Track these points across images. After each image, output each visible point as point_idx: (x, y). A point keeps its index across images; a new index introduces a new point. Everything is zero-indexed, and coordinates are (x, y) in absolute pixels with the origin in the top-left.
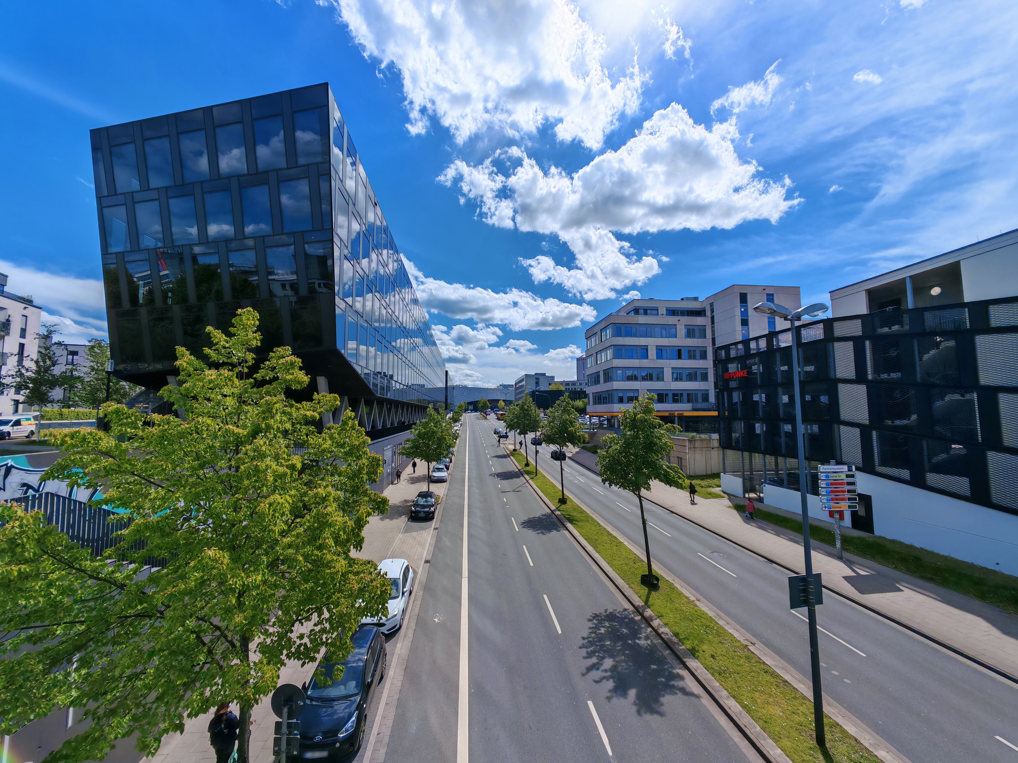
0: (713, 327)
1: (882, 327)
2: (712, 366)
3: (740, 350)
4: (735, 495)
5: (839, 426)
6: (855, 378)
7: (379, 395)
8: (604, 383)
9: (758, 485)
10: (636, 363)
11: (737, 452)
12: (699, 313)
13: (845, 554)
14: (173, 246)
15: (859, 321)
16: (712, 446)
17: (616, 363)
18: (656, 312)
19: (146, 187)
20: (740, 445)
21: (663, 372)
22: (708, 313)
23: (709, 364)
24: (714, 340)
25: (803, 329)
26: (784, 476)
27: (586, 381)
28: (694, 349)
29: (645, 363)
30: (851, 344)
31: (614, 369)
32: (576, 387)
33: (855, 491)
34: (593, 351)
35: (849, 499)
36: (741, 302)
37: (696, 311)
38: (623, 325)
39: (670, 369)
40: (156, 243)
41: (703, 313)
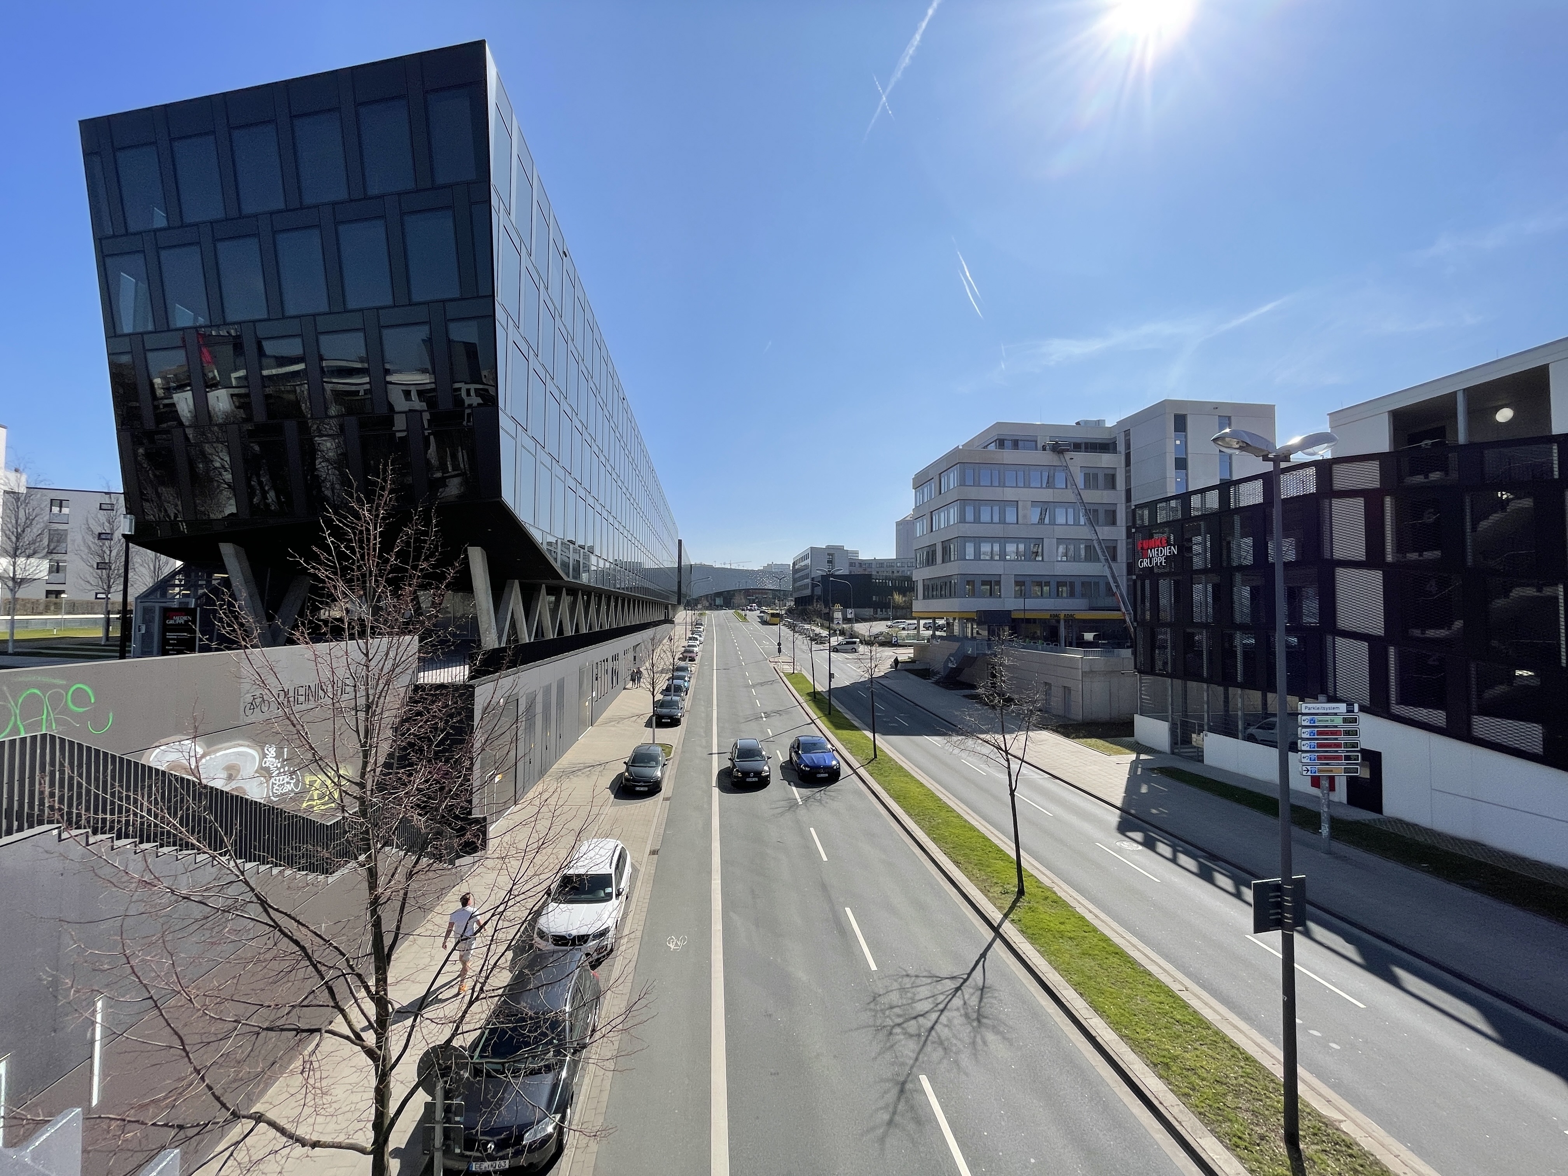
0: (1128, 471)
1: (1414, 474)
2: (1124, 536)
3: (1174, 510)
4: (1158, 749)
5: (1334, 638)
6: (1364, 558)
7: (571, 579)
8: (943, 562)
9: (1194, 733)
10: (998, 530)
11: (1162, 679)
12: (1106, 446)
13: (1335, 847)
14: (226, 324)
15: (1376, 464)
16: (1121, 669)
17: (964, 530)
18: (1032, 444)
19: (177, 222)
20: (1169, 668)
21: (1041, 546)
22: (1121, 447)
23: (1119, 533)
24: (1128, 493)
25: (1282, 477)
26: (1239, 720)
27: (913, 560)
28: (1095, 507)
29: (1013, 531)
30: (1360, 501)
31: (961, 540)
32: (895, 569)
33: (1356, 745)
34: (926, 510)
35: (1346, 758)
36: (1176, 430)
37: (1100, 444)
38: (977, 466)
39: (1055, 541)
40: (196, 320)
41: (1111, 447)
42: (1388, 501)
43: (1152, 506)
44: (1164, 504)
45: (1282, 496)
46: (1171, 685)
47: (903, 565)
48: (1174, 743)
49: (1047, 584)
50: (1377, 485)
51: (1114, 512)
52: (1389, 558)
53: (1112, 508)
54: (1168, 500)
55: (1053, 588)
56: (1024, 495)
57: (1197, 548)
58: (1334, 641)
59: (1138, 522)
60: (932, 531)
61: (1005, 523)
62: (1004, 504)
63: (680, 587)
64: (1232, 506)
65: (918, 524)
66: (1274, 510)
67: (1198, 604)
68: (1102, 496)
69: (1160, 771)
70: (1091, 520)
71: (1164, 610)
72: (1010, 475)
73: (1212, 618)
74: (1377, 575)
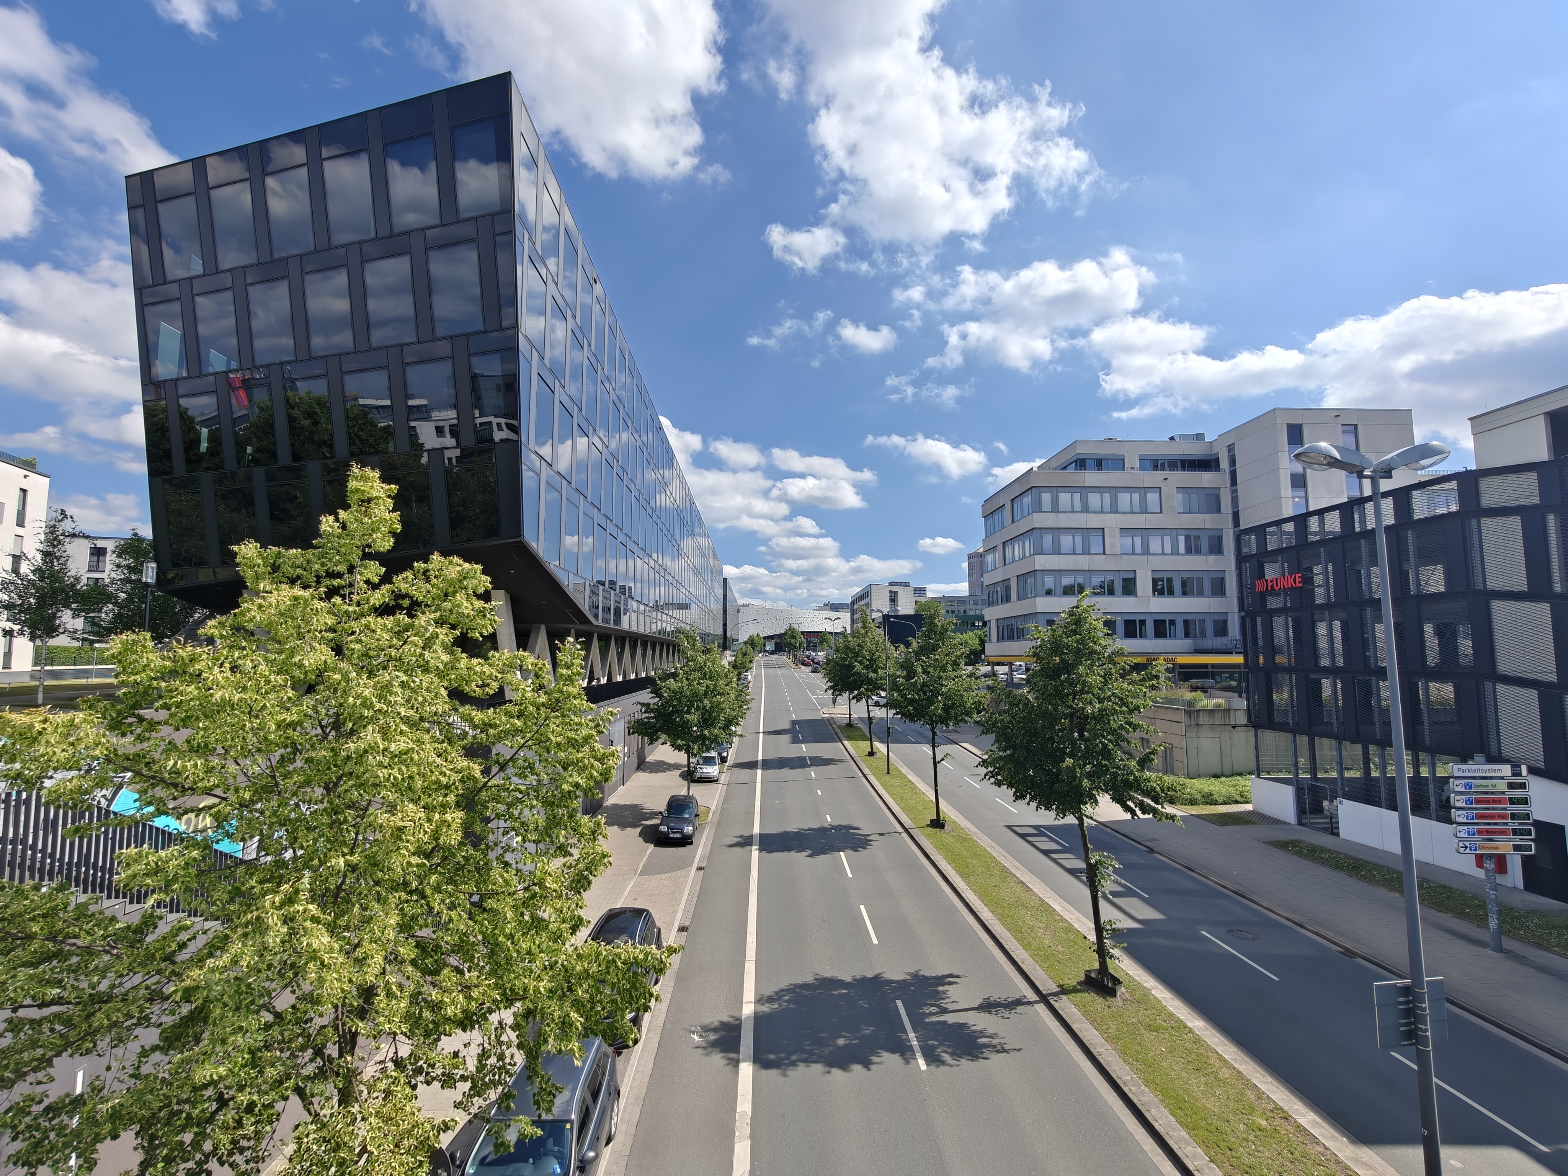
0: (1234, 492)
2: (1233, 566)
3: (1289, 533)
4: (1281, 818)
5: (1494, 685)
6: (1525, 588)
7: (600, 623)
8: (1019, 599)
9: (1326, 799)
10: (1081, 562)
11: (1283, 734)
12: (1207, 464)
13: (1508, 943)
14: (255, 367)
15: (1533, 477)
16: (1233, 723)
17: (1042, 562)
18: (1119, 463)
19: (212, 268)
20: (1290, 721)
21: (1134, 579)
22: (1224, 464)
23: (1226, 563)
24: (1236, 516)
25: (1415, 494)
26: (1382, 784)
27: (986, 598)
28: (1197, 533)
29: (1099, 562)
30: (1516, 521)
31: (1038, 574)
32: (967, 607)
33: (1527, 816)
34: (997, 540)
35: (1515, 832)
36: (1290, 442)
37: (1199, 461)
38: (1055, 490)
39: (1150, 573)
40: (228, 363)
41: (1213, 464)
42: (1551, 519)
43: (1260, 530)
44: (1274, 528)
45: (1416, 517)
46: (1295, 741)
47: (976, 603)
48: (1301, 811)
49: (1142, 623)
50: (1537, 500)
51: (1220, 539)
52: (1558, 588)
53: (1217, 534)
54: (1279, 523)
55: (1150, 628)
56: (1111, 522)
57: (1318, 579)
58: (1494, 689)
59: (1245, 550)
60: (1005, 564)
61: (1089, 554)
62: (1086, 532)
63: (725, 631)
64: (1357, 529)
65: (990, 558)
66: (1409, 532)
67: (1323, 645)
68: (1204, 521)
69: (1283, 845)
70: (1193, 548)
71: (1280, 652)
72: (1094, 499)
73: (1340, 662)
74: (1544, 609)
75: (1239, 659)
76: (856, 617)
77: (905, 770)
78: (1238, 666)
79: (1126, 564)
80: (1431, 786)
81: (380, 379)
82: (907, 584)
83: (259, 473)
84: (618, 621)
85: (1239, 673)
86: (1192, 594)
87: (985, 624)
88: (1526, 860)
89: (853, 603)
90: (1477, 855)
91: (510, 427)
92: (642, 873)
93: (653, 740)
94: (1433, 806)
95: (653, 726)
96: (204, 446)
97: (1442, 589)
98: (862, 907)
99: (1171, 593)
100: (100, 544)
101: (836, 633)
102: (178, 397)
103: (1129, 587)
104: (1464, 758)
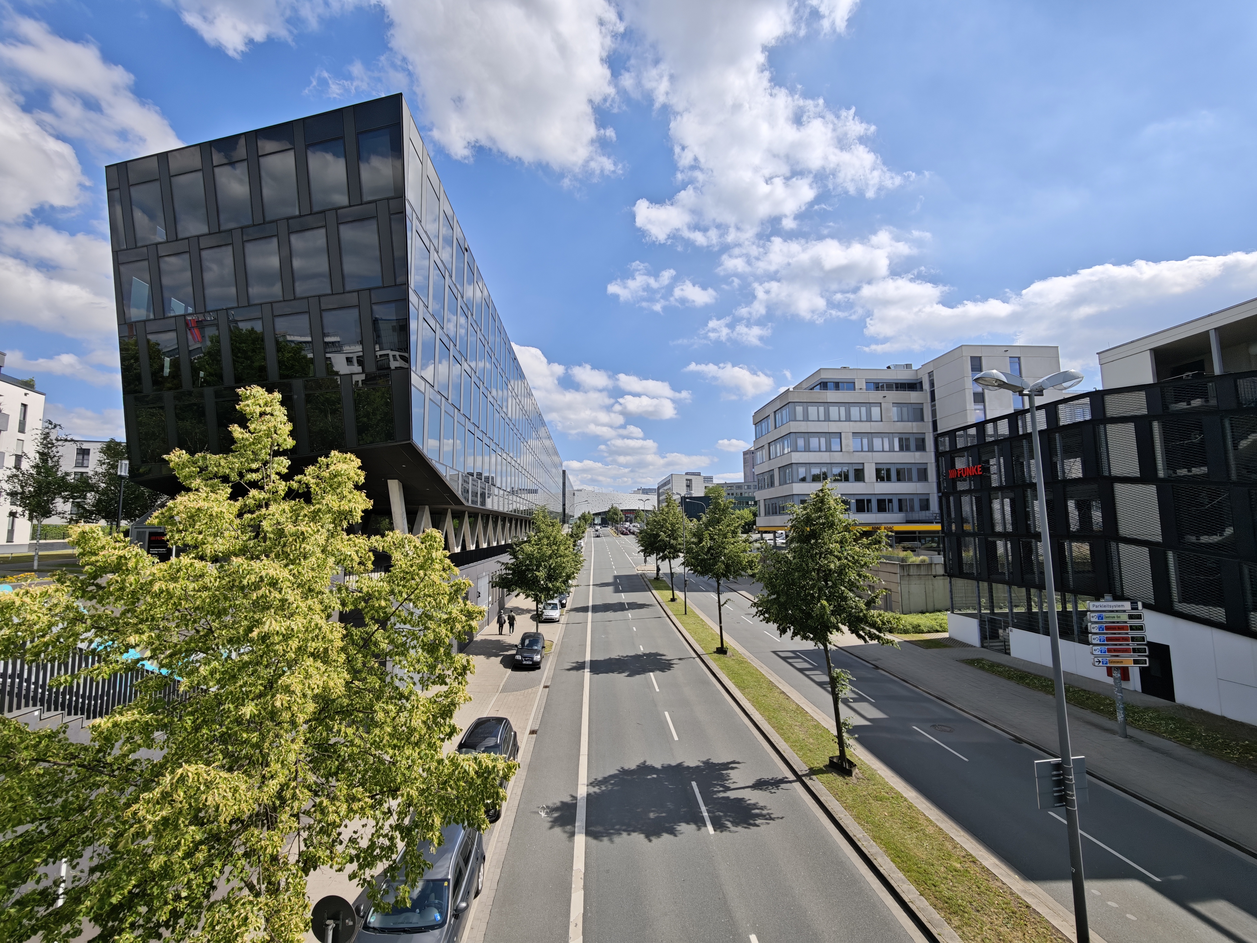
0: (933, 406)
1: (1177, 402)
2: (933, 460)
3: (972, 436)
4: (970, 643)
5: (1117, 545)
6: (1138, 475)
7: (470, 504)
8: (780, 485)
9: (1001, 628)
10: (825, 457)
11: (970, 581)
12: (913, 386)
13: (1130, 731)
14: (206, 312)
15: (1143, 394)
16: (934, 573)
17: (797, 457)
18: (851, 385)
19: (173, 237)
20: (975, 572)
21: (863, 470)
22: (926, 386)
23: (928, 457)
24: (935, 423)
25: (1061, 407)
26: (1040, 617)
27: (756, 484)
28: (907, 436)
29: (838, 457)
30: (1131, 426)
31: (794, 466)
32: (743, 491)
33: (1143, 639)
34: (764, 441)
35: (1135, 650)
36: (973, 369)
37: (908, 384)
38: (806, 404)
39: (874, 465)
40: (186, 309)
41: (918, 386)
42: (1156, 425)
43: (952, 434)
44: (961, 432)
45: (1061, 424)
46: (978, 587)
47: (749, 487)
48: (983, 638)
49: (869, 501)
50: (1145, 412)
51: (923, 440)
52: (1161, 474)
53: (921, 436)
54: (965, 428)
55: (874, 504)
56: (846, 428)
57: (994, 469)
58: (1118, 547)
59: (941, 448)
60: (770, 459)
61: (830, 451)
62: (828, 435)
63: (564, 510)
64: (1021, 433)
65: (759, 454)
66: (1057, 435)
67: (997, 516)
68: (912, 427)
69: (971, 662)
70: (904, 446)
71: (967, 522)
72: (833, 411)
73: (1010, 528)
74: (1152, 490)
75: (938, 527)
76: (661, 498)
77: (698, 612)
78: (937, 532)
79: (857, 458)
80: (1074, 618)
81: (303, 321)
82: (699, 474)
83: (209, 391)
84: (483, 503)
85: (938, 537)
86: (904, 480)
87: (756, 503)
88: (1142, 670)
89: (659, 488)
90: (1108, 667)
91: (402, 357)
92: (503, 691)
93: (510, 591)
94: (1076, 632)
95: (510, 581)
96: (167, 371)
97: (1081, 475)
98: (666, 713)
99: (889, 479)
100: (85, 446)
101: (647, 511)
102: (146, 334)
103: (859, 475)
104: (1098, 597)
